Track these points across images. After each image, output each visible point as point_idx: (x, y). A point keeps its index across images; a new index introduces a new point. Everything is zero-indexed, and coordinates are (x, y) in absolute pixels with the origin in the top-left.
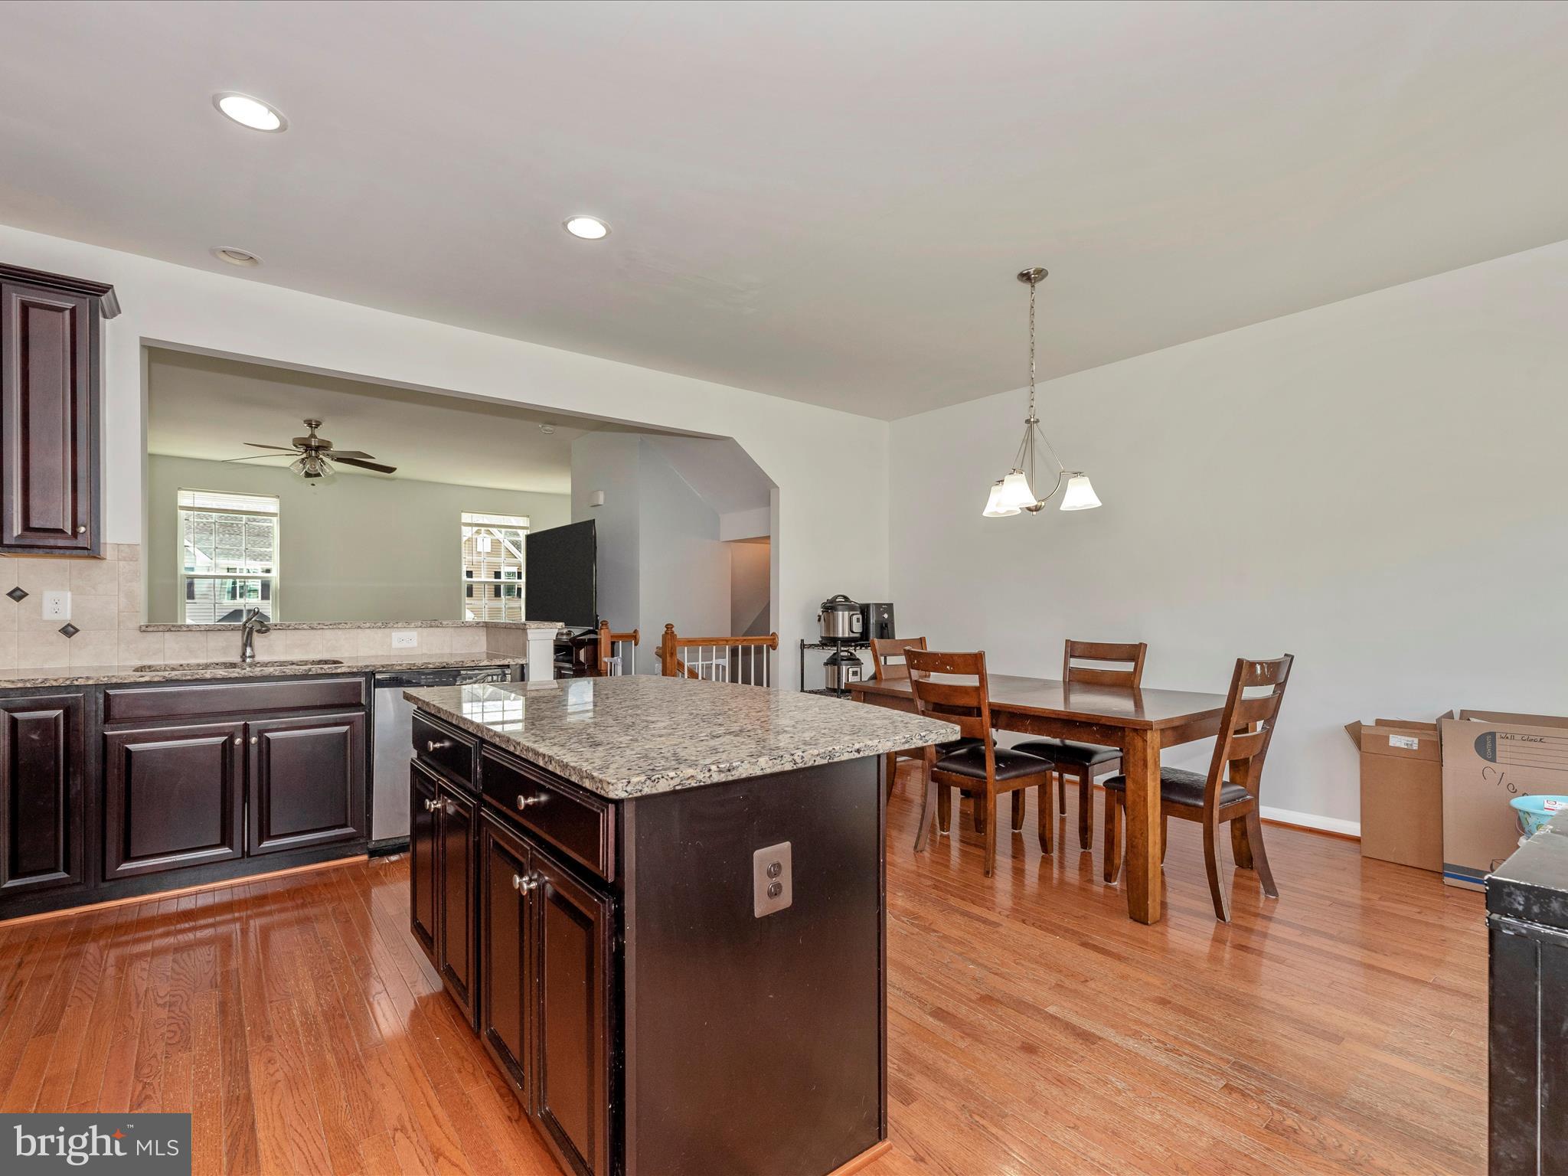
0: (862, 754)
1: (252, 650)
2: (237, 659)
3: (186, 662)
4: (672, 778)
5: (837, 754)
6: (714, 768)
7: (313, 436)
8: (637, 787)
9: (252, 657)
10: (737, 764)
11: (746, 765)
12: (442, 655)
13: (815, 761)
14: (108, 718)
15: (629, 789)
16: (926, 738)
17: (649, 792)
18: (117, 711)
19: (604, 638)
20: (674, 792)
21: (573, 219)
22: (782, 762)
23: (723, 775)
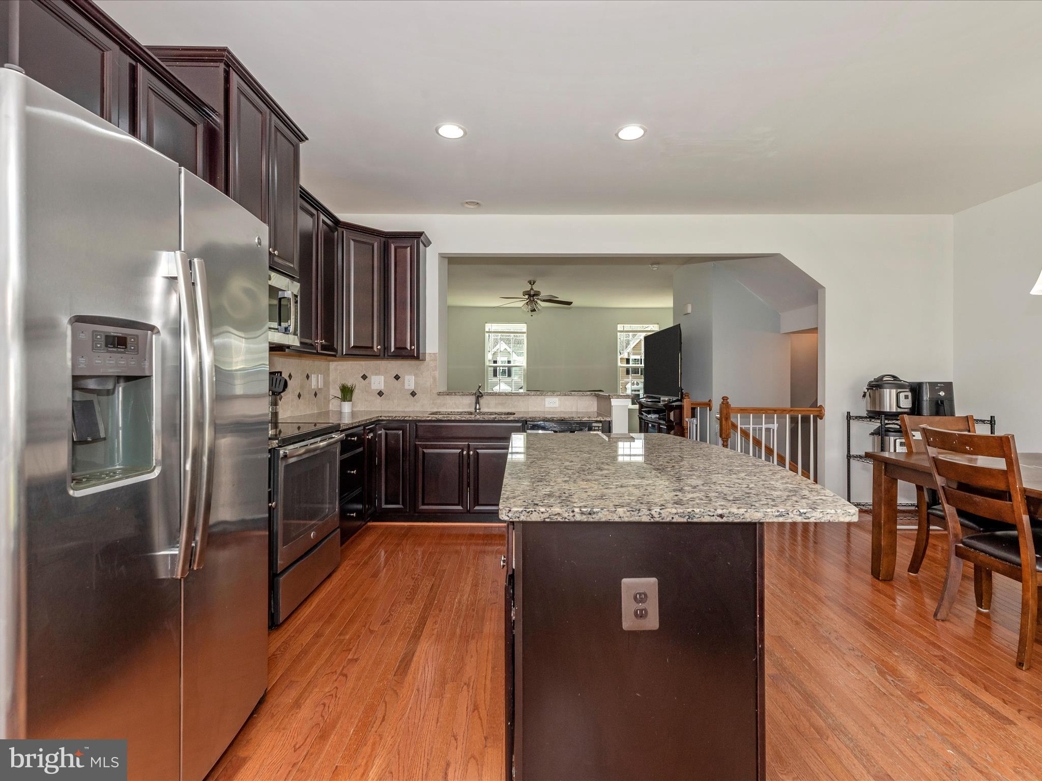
0: (725, 520)
1: (479, 406)
2: (473, 410)
3: (454, 411)
4: (542, 513)
5: (697, 516)
6: (577, 510)
7: (532, 289)
8: (516, 515)
9: (479, 409)
10: (597, 510)
11: (605, 512)
12: (572, 412)
13: (673, 518)
14: (416, 437)
15: (510, 515)
16: (807, 515)
17: (525, 520)
18: (420, 433)
19: (686, 404)
20: (544, 522)
21: (621, 129)
22: (640, 514)
23: (584, 517)
